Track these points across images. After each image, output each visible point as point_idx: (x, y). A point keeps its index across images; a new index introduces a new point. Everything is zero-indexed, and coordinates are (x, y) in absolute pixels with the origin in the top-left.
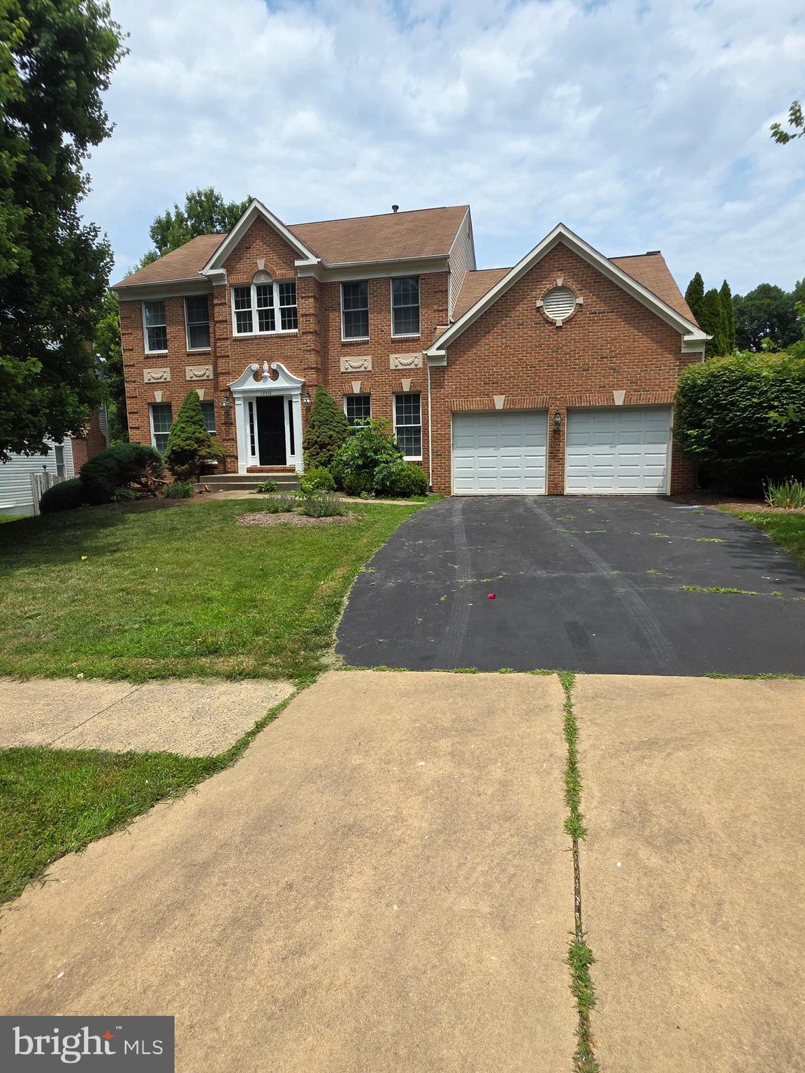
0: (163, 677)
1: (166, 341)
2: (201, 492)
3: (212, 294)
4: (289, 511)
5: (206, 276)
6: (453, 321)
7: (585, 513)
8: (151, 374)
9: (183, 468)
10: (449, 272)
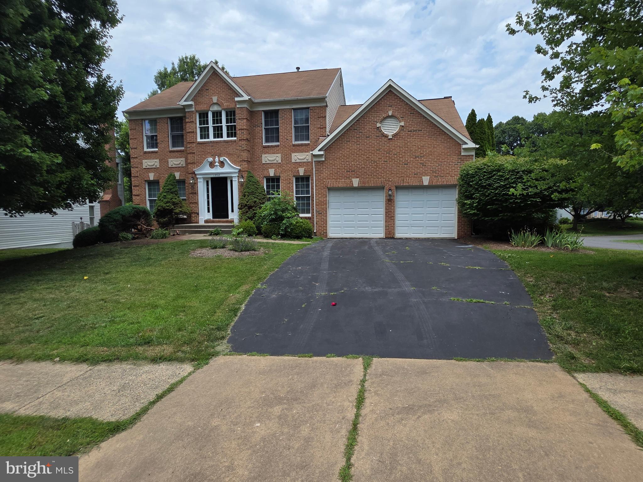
0: (110, 361)
1: (157, 144)
2: (174, 235)
3: (185, 116)
4: (223, 247)
5: (182, 106)
6: (329, 134)
7: (403, 249)
8: (147, 163)
9: (164, 220)
10: (327, 106)
